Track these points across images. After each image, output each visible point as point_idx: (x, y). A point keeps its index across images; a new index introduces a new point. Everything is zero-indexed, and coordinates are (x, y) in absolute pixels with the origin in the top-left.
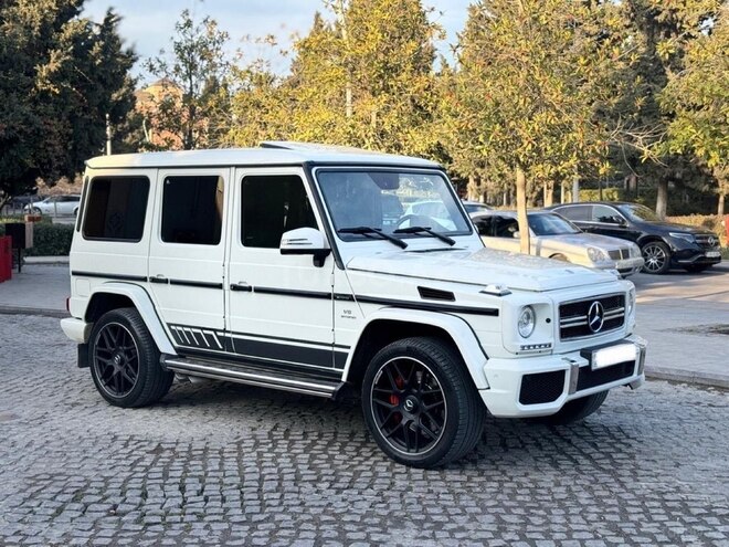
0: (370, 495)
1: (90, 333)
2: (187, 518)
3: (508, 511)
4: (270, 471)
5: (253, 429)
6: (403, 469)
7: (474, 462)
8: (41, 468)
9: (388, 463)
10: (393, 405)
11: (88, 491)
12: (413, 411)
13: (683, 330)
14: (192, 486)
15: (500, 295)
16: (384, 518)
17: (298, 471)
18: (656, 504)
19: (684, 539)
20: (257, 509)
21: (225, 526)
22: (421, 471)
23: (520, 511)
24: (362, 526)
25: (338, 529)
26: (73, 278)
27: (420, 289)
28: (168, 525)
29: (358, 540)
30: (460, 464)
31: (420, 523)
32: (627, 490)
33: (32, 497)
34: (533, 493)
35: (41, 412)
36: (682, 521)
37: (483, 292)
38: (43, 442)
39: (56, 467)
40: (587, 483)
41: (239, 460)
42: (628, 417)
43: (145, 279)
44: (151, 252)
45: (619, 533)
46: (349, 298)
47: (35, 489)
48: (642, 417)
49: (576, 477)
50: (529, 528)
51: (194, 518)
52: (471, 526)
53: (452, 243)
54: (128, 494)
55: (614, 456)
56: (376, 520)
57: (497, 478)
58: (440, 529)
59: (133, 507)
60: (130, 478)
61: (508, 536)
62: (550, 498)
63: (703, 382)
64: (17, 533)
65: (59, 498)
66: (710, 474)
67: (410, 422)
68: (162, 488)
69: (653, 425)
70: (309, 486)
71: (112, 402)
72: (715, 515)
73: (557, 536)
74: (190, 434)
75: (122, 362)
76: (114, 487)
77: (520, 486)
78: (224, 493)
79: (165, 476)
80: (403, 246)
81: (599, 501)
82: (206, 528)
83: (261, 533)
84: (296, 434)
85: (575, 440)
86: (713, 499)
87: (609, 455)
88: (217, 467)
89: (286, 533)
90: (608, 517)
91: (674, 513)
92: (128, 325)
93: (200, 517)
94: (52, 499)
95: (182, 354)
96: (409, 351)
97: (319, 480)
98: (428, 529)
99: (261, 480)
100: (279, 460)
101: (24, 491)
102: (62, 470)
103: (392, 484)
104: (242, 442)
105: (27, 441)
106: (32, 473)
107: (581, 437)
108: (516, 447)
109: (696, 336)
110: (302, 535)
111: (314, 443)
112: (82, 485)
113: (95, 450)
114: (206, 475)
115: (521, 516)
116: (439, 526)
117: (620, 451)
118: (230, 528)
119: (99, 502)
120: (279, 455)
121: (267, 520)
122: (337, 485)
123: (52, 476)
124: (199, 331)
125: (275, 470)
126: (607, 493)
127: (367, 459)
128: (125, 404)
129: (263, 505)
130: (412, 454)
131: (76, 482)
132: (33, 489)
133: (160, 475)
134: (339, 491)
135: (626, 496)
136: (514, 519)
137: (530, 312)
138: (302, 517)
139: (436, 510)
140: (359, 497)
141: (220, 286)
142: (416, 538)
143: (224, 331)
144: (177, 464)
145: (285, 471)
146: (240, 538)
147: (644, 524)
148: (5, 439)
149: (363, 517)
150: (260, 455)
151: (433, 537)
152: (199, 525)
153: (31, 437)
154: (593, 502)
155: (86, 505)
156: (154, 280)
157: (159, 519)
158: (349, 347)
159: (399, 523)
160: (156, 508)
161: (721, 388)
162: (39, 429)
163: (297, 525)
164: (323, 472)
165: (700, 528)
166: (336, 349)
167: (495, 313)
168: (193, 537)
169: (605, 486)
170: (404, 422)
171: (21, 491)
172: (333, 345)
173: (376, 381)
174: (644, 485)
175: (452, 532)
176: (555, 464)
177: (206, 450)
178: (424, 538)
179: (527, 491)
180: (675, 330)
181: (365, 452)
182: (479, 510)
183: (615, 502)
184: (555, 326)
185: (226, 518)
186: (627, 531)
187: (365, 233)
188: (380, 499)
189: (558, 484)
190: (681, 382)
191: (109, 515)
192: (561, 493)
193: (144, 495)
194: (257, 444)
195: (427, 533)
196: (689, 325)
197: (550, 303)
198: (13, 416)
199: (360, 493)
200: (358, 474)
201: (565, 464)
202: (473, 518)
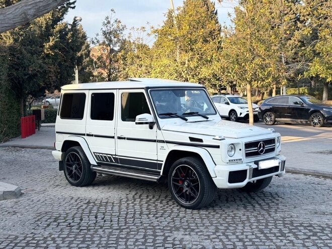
0: (169, 219)
1: (63, 156)
2: (97, 228)
3: (221, 225)
4: (131, 211)
5: (127, 195)
6: (184, 209)
7: (213, 207)
8: (43, 210)
9: (178, 208)
10: (180, 184)
11: (60, 218)
12: (188, 186)
13: (318, 152)
14: (100, 216)
15: (220, 140)
16: (172, 227)
17: (142, 210)
18: (281, 222)
19: (287, 235)
20: (124, 224)
21: (111, 230)
22: (191, 210)
23: (226, 225)
24: (163, 230)
25: (153, 232)
26: (57, 134)
27: (190, 138)
28: (89, 230)
29: (160, 236)
30: (206, 207)
31: (185, 229)
32: (271, 217)
33: (38, 220)
34: (233, 218)
35: (44, 188)
36: (289, 228)
37: (214, 139)
38: (44, 200)
39: (49, 209)
40: (256, 214)
41: (119, 206)
42: (282, 189)
43: (84, 135)
44: (87, 124)
45: (262, 232)
46: (163, 142)
47: (40, 217)
48: (287, 189)
49: (252, 212)
50: (228, 231)
51: (99, 227)
52: (205, 230)
53: (207, 118)
54: (75, 219)
55: (270, 204)
56: (169, 228)
57: (220, 213)
58: (193, 231)
59: (76, 224)
60: (76, 213)
61: (218, 234)
62: (239, 220)
63: (318, 174)
64: (32, 233)
65: (48, 221)
66: (307, 211)
67: (187, 191)
68: (88, 217)
69: (291, 192)
70: (145, 216)
71: (72, 184)
72: (303, 226)
73: (238, 234)
74: (102, 196)
75: (76, 169)
76: (70, 216)
77: (229, 216)
78: (112, 219)
79: (90, 212)
80: (186, 120)
81: (258, 221)
82: (103, 231)
83: (124, 233)
84: (144, 196)
85: (256, 198)
86: (304, 220)
87: (268, 204)
88: (110, 209)
89: (133, 233)
90: (260, 227)
91: (286, 225)
92: (78, 153)
93: (101, 227)
94: (46, 221)
95: (99, 165)
96: (186, 163)
97: (149, 214)
98: (188, 231)
99: (127, 214)
100: (135, 206)
101: (36, 218)
102: (51, 211)
103: (178, 215)
104: (122, 199)
105: (38, 200)
106: (39, 212)
107: (260, 197)
108: (232, 201)
109: (323, 155)
110: (139, 234)
111: (150, 200)
112: (58, 216)
113: (64, 203)
114: (106, 212)
115: (226, 227)
116: (193, 230)
117: (273, 202)
118: (112, 231)
119: (64, 222)
120: (136, 204)
121: (127, 228)
122: (156, 216)
123: (46, 213)
124: (106, 155)
125: (133, 210)
126: (263, 218)
127: (170, 206)
128: (77, 185)
129: (126, 223)
130: (187, 204)
131: (55, 215)
132: (39, 217)
133: (88, 212)
134: (157, 218)
135: (269, 219)
136: (223, 228)
137: (233, 147)
138: (140, 227)
139: (193, 225)
140: (164, 220)
141: (113, 137)
142: (183, 235)
143: (115, 155)
144: (95, 208)
145: (137, 210)
146: (115, 235)
147: (273, 230)
148: (29, 199)
149: (164, 227)
150: (128, 204)
151: (190, 234)
152: (101, 230)
153: (39, 198)
154: (256, 221)
155: (59, 223)
156: (88, 135)
157: (86, 228)
158: (163, 161)
159: (178, 229)
160: (85, 224)
161: (325, 177)
162: (43, 195)
163: (138, 230)
164: (152, 211)
165: (295, 231)
166: (158, 162)
167: (218, 147)
168: (98, 234)
169: (263, 215)
170: (184, 191)
171: (34, 218)
172: (157, 160)
173: (173, 174)
174: (279, 215)
175: (197, 233)
176: (245, 207)
177: (107, 203)
178: (186, 235)
179: (231, 217)
180: (314, 153)
181: (170, 203)
182: (210, 225)
183: (265, 221)
184: (243, 152)
185: (111, 227)
186: (266, 232)
187: (170, 115)
188: (172, 221)
189: (244, 215)
190: (309, 175)
191: (67, 226)
192: (244, 218)
193: (81, 220)
194: (128, 200)
195: (187, 233)
196: (321, 150)
197: (241, 143)
198: (33, 190)
199: (165, 219)
200: (165, 211)
201: (250, 207)
202: (207, 227)
